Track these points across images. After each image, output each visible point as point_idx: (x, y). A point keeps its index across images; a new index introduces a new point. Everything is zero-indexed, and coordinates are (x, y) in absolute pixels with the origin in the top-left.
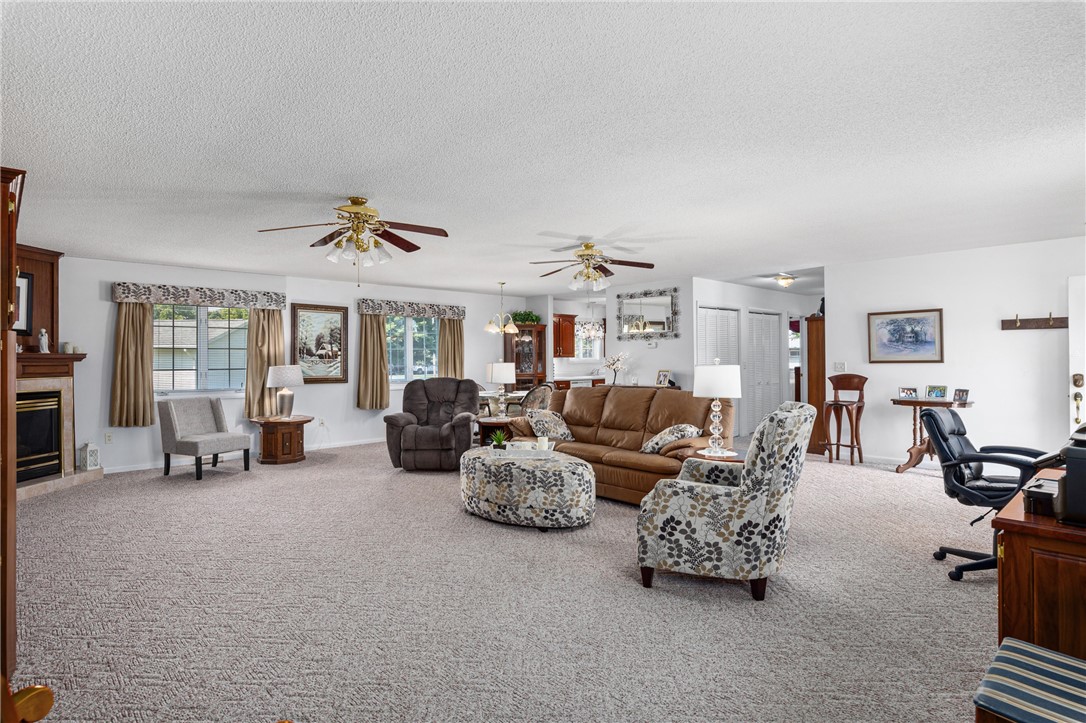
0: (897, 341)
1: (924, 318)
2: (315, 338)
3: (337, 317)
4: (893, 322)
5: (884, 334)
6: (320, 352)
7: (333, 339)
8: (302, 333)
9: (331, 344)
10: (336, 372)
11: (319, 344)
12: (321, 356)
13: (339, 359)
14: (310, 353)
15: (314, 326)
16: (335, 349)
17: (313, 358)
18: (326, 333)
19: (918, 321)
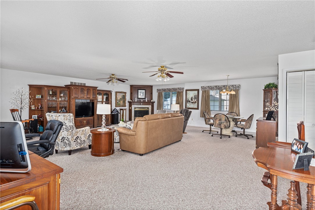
2: (191, 98)
3: (196, 92)
6: (192, 101)
7: (195, 98)
8: (188, 97)
9: (195, 99)
10: (196, 106)
11: (192, 99)
12: (192, 102)
13: (197, 103)
14: (190, 102)
15: (191, 95)
16: (196, 100)
17: (190, 103)
18: (193, 96)
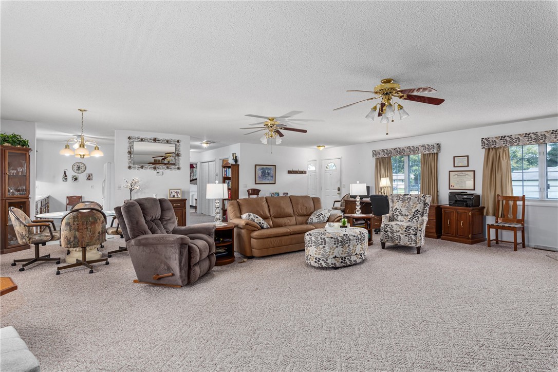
0: (263, 176)
1: (270, 168)
4: (263, 169)
5: (259, 173)
19: (269, 169)
